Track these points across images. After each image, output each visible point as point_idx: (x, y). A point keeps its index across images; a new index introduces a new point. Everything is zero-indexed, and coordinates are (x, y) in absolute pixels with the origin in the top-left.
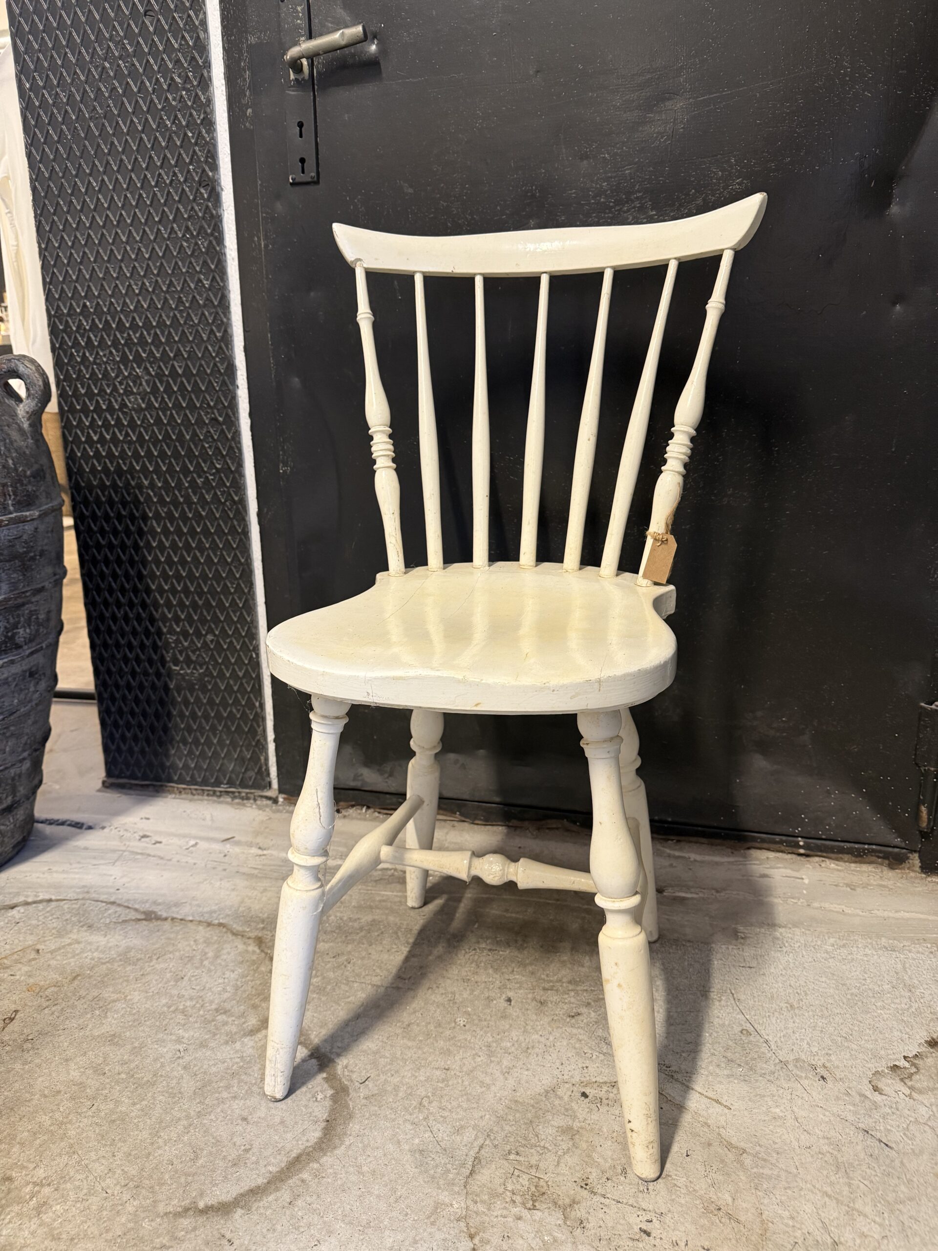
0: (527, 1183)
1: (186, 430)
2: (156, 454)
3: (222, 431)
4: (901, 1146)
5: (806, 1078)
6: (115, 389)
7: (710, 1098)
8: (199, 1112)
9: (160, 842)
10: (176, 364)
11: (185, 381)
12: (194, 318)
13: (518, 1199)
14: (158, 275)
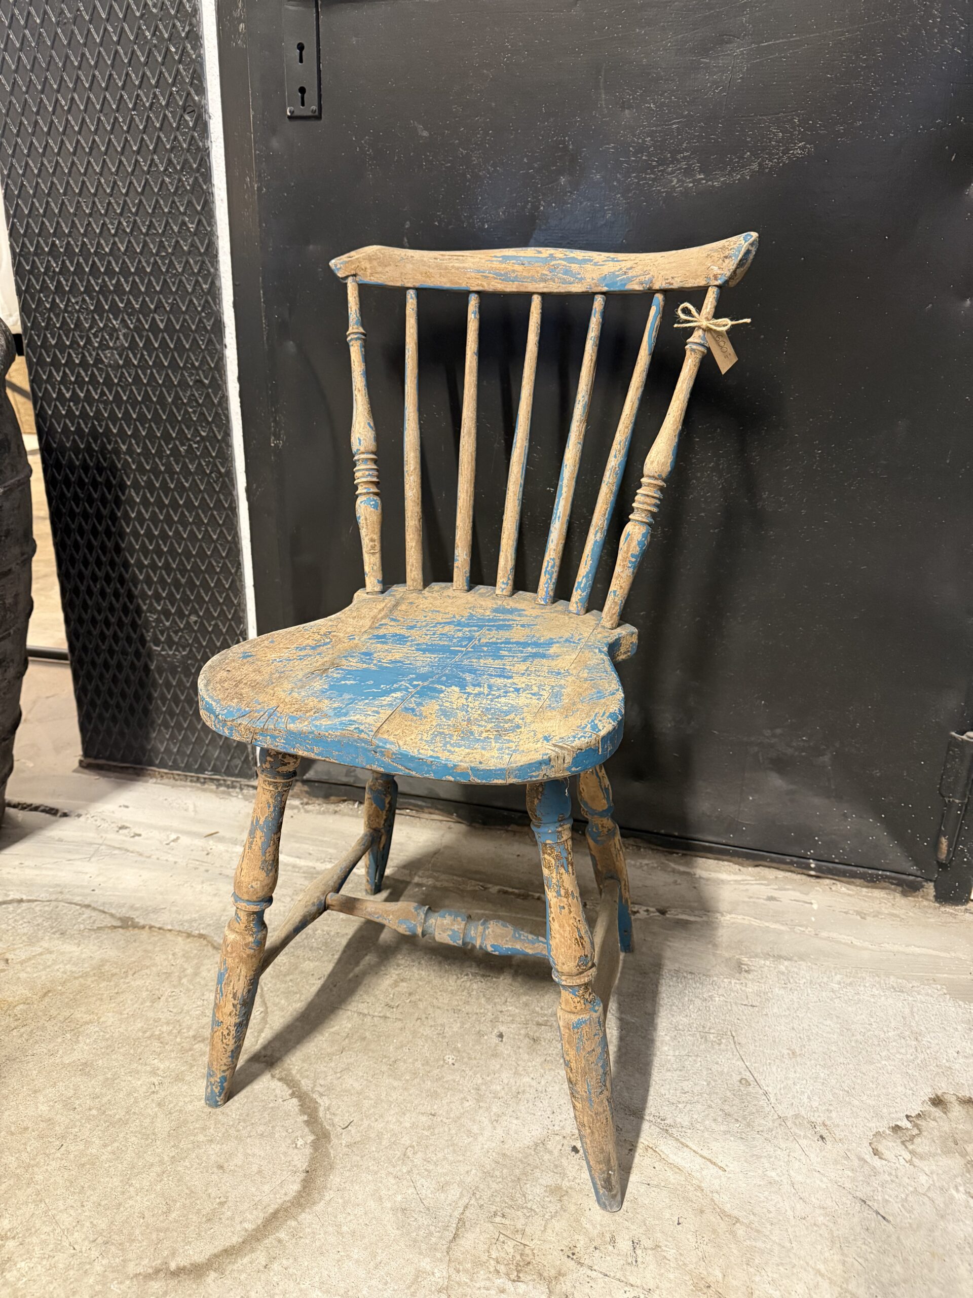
0: (512, 1251)
1: (168, 391)
2: (134, 416)
3: (208, 395)
4: (898, 1220)
5: (805, 1137)
6: (89, 342)
7: (705, 1158)
8: (173, 1157)
9: (140, 835)
10: (157, 317)
11: (167, 337)
12: (178, 266)
13: (502, 1268)
14: (136, 214)
